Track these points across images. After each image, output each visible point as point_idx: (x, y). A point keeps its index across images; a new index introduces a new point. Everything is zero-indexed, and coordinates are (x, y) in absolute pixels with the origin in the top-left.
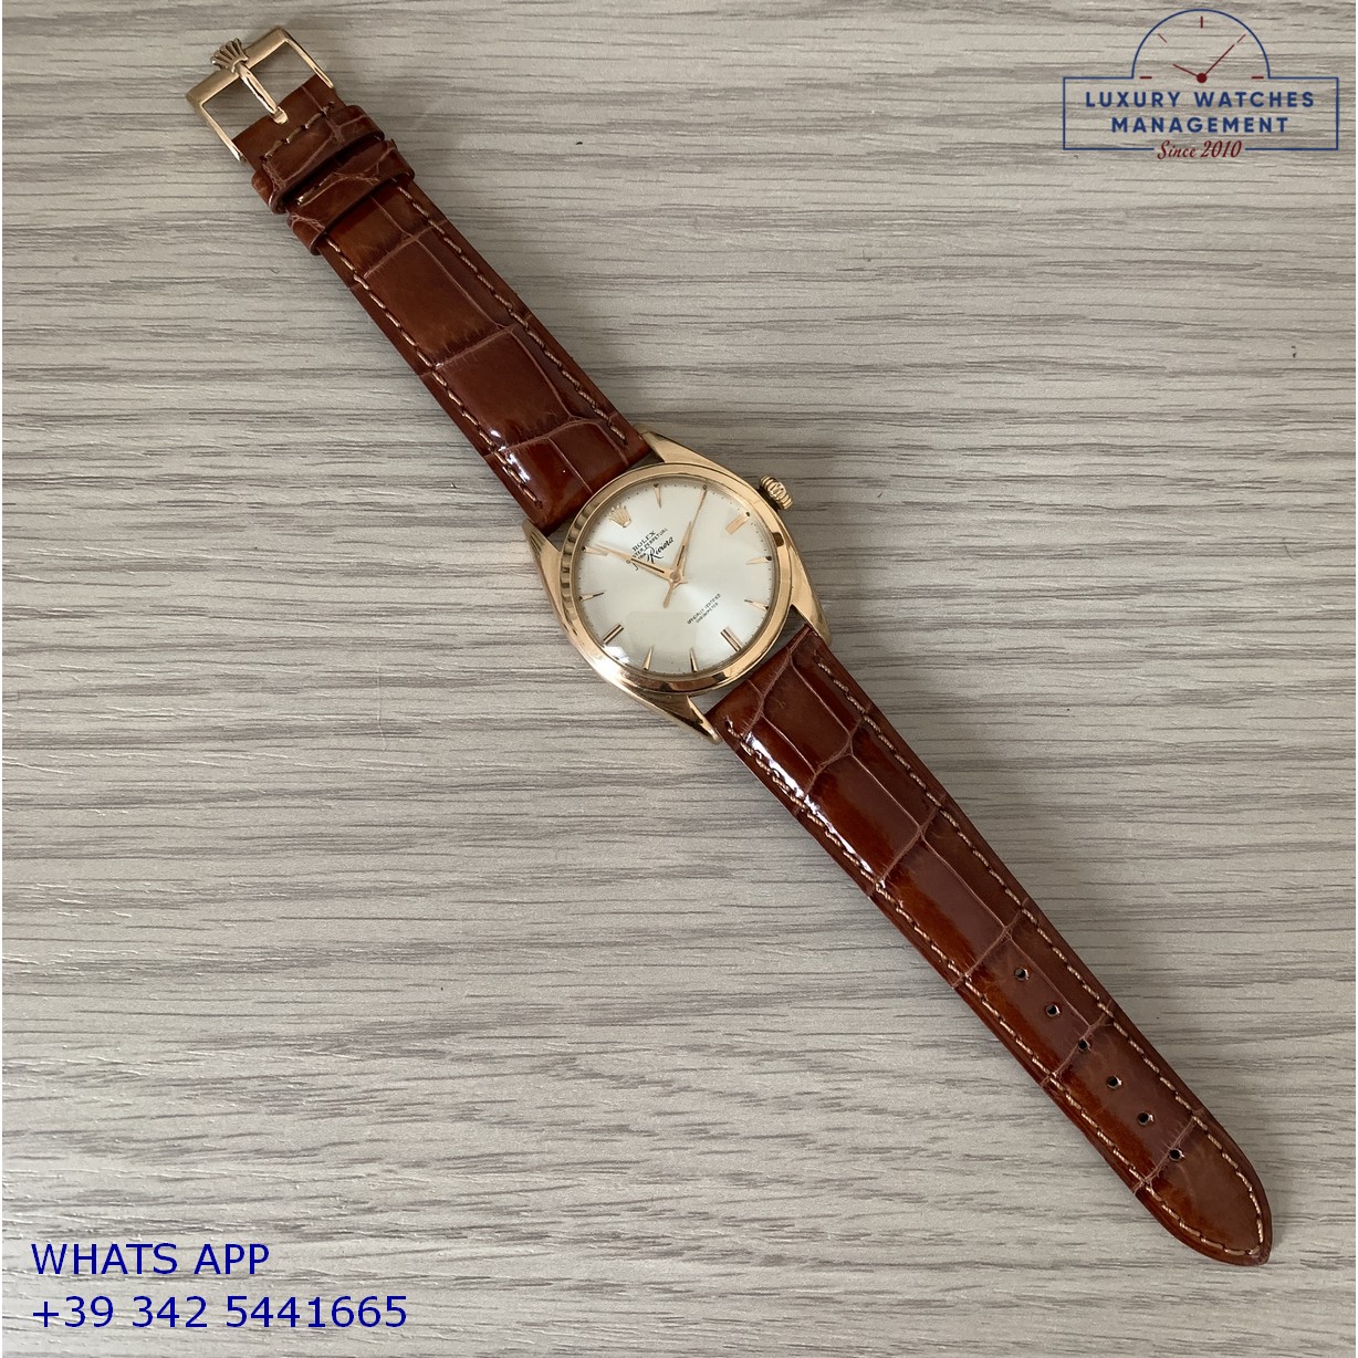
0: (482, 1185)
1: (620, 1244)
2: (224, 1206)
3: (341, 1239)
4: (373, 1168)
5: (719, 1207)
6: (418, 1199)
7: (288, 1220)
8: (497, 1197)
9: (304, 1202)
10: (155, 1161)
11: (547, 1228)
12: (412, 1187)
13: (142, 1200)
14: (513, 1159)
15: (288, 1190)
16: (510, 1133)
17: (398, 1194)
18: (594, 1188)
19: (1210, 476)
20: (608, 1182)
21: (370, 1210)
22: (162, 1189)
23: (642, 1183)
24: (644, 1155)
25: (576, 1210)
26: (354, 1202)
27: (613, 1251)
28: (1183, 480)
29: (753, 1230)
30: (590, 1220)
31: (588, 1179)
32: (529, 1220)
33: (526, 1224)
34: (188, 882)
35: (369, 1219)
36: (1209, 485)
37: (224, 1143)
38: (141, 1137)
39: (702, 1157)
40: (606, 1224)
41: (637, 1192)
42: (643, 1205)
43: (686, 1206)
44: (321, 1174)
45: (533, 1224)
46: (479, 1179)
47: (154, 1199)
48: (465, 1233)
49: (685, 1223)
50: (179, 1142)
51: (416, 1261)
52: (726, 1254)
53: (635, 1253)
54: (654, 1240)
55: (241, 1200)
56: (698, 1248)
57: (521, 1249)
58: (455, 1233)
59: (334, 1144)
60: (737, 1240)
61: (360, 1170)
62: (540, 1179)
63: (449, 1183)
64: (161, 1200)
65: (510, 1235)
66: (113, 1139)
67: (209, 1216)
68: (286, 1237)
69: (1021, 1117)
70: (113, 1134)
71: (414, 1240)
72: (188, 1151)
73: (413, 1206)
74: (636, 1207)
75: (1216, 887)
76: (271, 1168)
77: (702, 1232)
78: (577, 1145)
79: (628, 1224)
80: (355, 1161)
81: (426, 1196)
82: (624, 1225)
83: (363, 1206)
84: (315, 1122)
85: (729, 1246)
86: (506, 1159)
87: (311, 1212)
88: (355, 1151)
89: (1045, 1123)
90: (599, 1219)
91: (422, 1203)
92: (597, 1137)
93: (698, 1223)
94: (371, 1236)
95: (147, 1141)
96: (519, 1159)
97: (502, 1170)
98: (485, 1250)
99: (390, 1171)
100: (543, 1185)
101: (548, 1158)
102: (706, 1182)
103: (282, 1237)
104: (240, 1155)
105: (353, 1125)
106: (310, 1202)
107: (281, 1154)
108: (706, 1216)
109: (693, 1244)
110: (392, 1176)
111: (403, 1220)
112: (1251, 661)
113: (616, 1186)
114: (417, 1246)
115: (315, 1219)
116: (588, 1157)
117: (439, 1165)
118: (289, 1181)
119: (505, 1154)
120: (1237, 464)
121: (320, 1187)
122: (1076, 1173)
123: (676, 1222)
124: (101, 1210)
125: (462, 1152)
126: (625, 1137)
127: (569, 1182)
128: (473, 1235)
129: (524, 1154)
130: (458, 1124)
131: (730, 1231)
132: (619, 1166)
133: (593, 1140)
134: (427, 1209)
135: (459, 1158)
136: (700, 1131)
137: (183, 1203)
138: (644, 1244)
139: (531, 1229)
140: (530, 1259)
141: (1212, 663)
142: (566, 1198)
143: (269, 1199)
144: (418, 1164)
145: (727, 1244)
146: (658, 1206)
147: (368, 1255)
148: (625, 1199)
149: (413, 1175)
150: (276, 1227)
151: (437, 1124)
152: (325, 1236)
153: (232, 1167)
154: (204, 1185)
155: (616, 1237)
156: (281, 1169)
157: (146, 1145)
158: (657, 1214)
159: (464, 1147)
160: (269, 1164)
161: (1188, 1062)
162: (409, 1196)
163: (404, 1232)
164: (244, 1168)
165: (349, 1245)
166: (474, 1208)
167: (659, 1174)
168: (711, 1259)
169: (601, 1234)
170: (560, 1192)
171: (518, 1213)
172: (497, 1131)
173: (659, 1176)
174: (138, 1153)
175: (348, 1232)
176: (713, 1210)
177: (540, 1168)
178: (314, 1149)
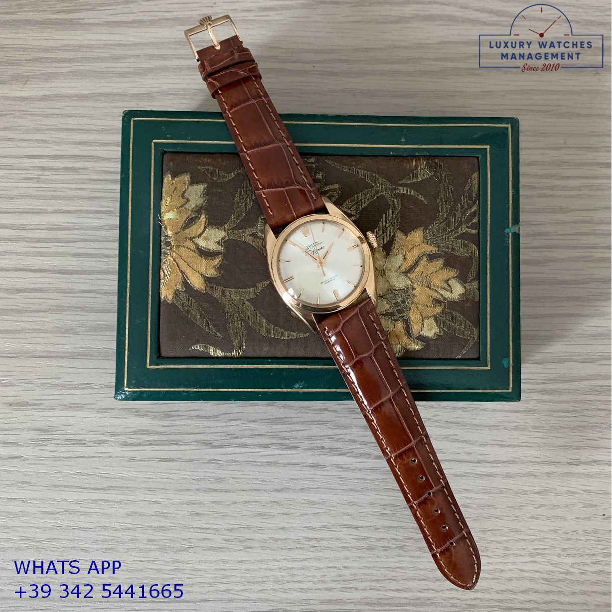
0: (276, 429)
1: (324, 450)
2: (185, 436)
3: (226, 448)
4: (238, 422)
5: (359, 438)
6: (254, 434)
7: (207, 441)
8: (281, 433)
9: (213, 434)
10: (160, 420)
11: (298, 444)
12: (252, 429)
13: (156, 433)
14: (287, 420)
15: (208, 430)
16: (286, 410)
17: (247, 432)
18: (315, 430)
19: (534, 185)
20: (321, 428)
21: (237, 438)
22: (163, 429)
23: (332, 429)
24: (333, 419)
25: (310, 438)
26: (231, 435)
27: (322, 453)
28: (526, 186)
29: (371, 446)
30: (314, 442)
31: (314, 427)
32: (292, 442)
33: (292, 443)
35: (237, 441)
36: (534, 188)
37: (185, 413)
38: (156, 411)
39: (353, 420)
40: (319, 443)
41: (331, 432)
42: (333, 436)
43: (348, 437)
44: (219, 424)
45: (294, 443)
46: (275, 427)
47: (160, 433)
48: (270, 446)
49: (347, 443)
50: (169, 413)
51: (252, 456)
52: (361, 455)
53: (329, 454)
54: (336, 449)
55: (192, 434)
56: (352, 452)
57: (289, 452)
58: (266, 446)
59: (224, 414)
60: (365, 450)
61: (234, 423)
62: (297, 427)
63: (263, 428)
64: (163, 433)
65: (285, 447)
66: (146, 412)
67: (180, 439)
68: (207, 447)
69: (466, 408)
70: (146, 410)
71: (252, 448)
72: (173, 416)
73: (252, 436)
74: (330, 437)
75: (536, 329)
76: (202, 422)
77: (353, 447)
78: (310, 415)
79: (327, 443)
80: (232, 420)
81: (256, 433)
82: (326, 444)
83: (234, 436)
84: (218, 406)
85: (363, 452)
86: (285, 420)
87: (216, 438)
88: (232, 416)
89: (475, 411)
90: (317, 441)
91: (255, 435)
92: (317, 412)
93: (352, 444)
94: (237, 447)
95: (158, 412)
96: (290, 420)
97: (283, 423)
98: (276, 452)
99: (244, 424)
100: (298, 429)
101: (300, 419)
102: (354, 429)
103: (204, 447)
104: (191, 418)
105: (231, 407)
106: (216, 434)
107: (206, 417)
108: (355, 441)
109: (350, 451)
110: (244, 425)
111: (248, 441)
112: (549, 250)
113: (323, 430)
114: (253, 450)
115: (217, 440)
116: (314, 419)
117: (261, 421)
118: (208, 427)
119: (285, 418)
120: (544, 180)
121: (219, 429)
122: (486, 429)
123: (344, 443)
124: (142, 436)
125: (269, 417)
126: (326, 412)
127: (307, 428)
128: (273, 447)
129: (291, 418)
130: (268, 407)
131: (363, 446)
132: (324, 423)
133: (315, 413)
134: (257, 437)
135: (268, 419)
136: (353, 411)
137: (170, 434)
138: (333, 451)
139: (293, 445)
140: (293, 455)
141: (534, 250)
142: (306, 434)
143: (201, 433)
144: (254, 421)
145: (361, 451)
146: (337, 437)
147: (235, 454)
148: (327, 434)
149: (252, 425)
150: (203, 443)
151: (260, 407)
152: (221, 447)
153: (189, 422)
154: (178, 428)
155: (323, 448)
156: (206, 422)
157: (158, 414)
158: (338, 440)
159: (270, 415)
160: (201, 421)
161: (527, 391)
162: (250, 432)
163: (249, 445)
164: (193, 422)
165: (230, 450)
166: (274, 437)
167: (338, 426)
168: (356, 457)
169: (318, 447)
170: (303, 432)
171: (288, 439)
172: (282, 410)
173: (338, 427)
174: (155, 417)
175: (229, 445)
176: (357, 439)
177: (297, 423)
178: (217, 416)
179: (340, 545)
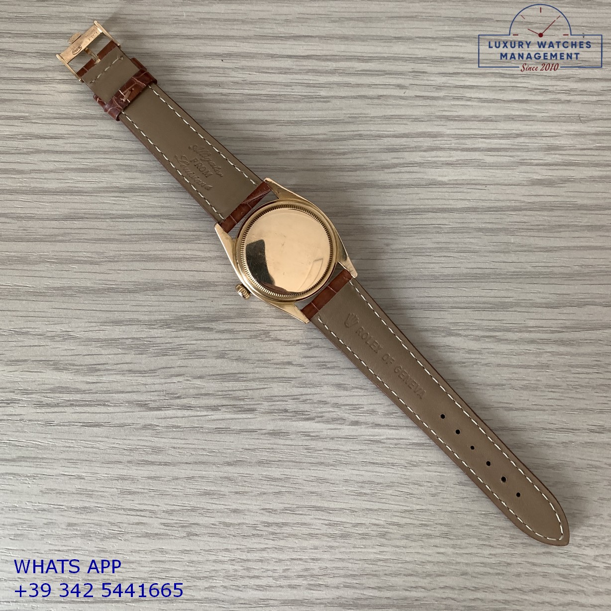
0: (228, 387)
1: (288, 414)
2: (114, 395)
3: (165, 410)
4: (180, 379)
5: (331, 399)
6: (200, 393)
7: (142, 401)
8: (234, 392)
9: (149, 393)
10: (85, 374)
11: (255, 406)
12: (197, 388)
13: (78, 391)
14: (242, 375)
15: (143, 388)
16: (241, 364)
17: (191, 390)
18: (277, 389)
19: (547, 88)
20: (283, 386)
21: (179, 398)
22: (87, 387)
23: (298, 387)
24: (299, 375)
25: (269, 399)
26: (171, 394)
27: (285, 417)
28: (535, 89)
29: (346, 409)
30: (274, 403)
31: (274, 385)
32: (248, 403)
33: (247, 405)
34: (103, 253)
35: (178, 401)
36: (546, 91)
37: (115, 367)
38: (79, 364)
39: (324, 376)
40: (280, 405)
41: (296, 391)
42: (298, 397)
43: (316, 398)
44: (158, 381)
45: (250, 405)
46: (226, 384)
47: (84, 391)
48: (220, 408)
49: (316, 405)
50: (95, 366)
51: (198, 420)
52: (334, 420)
53: (294, 418)
54: (302, 413)
55: (122, 392)
56: (321, 417)
57: (244, 416)
58: (215, 408)
59: (163, 368)
60: (339, 414)
61: (175, 380)
62: (254, 385)
63: (213, 386)
64: (88, 392)
65: (239, 409)
66: (66, 364)
67: (107, 399)
68: (142, 409)
69: (464, 363)
70: (66, 362)
71: (198, 411)
72: (99, 370)
73: (197, 396)
74: (295, 398)
75: (550, 265)
76: (135, 378)
77: (323, 410)
78: (270, 370)
79: (291, 405)
80: (172, 376)
81: (203, 391)
82: (289, 406)
83: (175, 396)
84: (155, 358)
85: (335, 416)
86: (239, 375)
87: (153, 398)
88: (173, 371)
89: (475, 366)
90: (278, 403)
91: (202, 395)
92: (278, 366)
93: (322, 406)
94: (179, 409)
95: (81, 365)
96: (244, 375)
97: (237, 380)
98: (228, 416)
99: (188, 380)
100: (254, 387)
101: (257, 375)
102: (325, 387)
103: (139, 409)
104: (122, 373)
105: (172, 360)
106: (152, 393)
107: (140, 372)
108: (325, 403)
109: (319, 415)
110: (189, 382)
111: (193, 402)
112: (565, 167)
113: (286, 388)
114: (199, 413)
115: (154, 401)
116: (274, 375)
117: (209, 378)
118: (143, 384)
119: (239, 373)
120: (559, 83)
121: (157, 387)
122: (488, 388)
123: (312, 405)
124: (61, 395)
125: (220, 372)
126: (290, 367)
127: (266, 386)
128: (224, 409)
129: (247, 373)
130: (218, 360)
131: (336, 410)
132: (287, 380)
133: (276, 368)
134: (204, 397)
135: (218, 375)
136: (323, 365)
137: (96, 393)
138: (299, 415)
139: (249, 407)
140: (248, 420)
141: (548, 168)
142: (265, 393)
143: (134, 392)
144: (200, 377)
145: (334, 415)
146: (304, 397)
147: (177, 417)
148: (290, 394)
149: (198, 382)
150: (137, 404)
151: (209, 360)
152: (158, 409)
153: (119, 377)
154: (106, 385)
155: (286, 411)
156: (140, 378)
157: (81, 367)
158: (304, 401)
159: (220, 370)
160: (134, 376)
161: (538, 341)
162: (196, 391)
163: (194, 407)
164: (123, 378)
165: (170, 413)
166: (225, 397)
167: (305, 383)
168: (328, 422)
169: (279, 410)
170: (262, 390)
171: (243, 399)
172: (235, 363)
173: (305, 384)
174: (77, 372)
175: (168, 407)
176: (329, 400)
177: (254, 380)
178: (154, 370)
179: (307, 532)
